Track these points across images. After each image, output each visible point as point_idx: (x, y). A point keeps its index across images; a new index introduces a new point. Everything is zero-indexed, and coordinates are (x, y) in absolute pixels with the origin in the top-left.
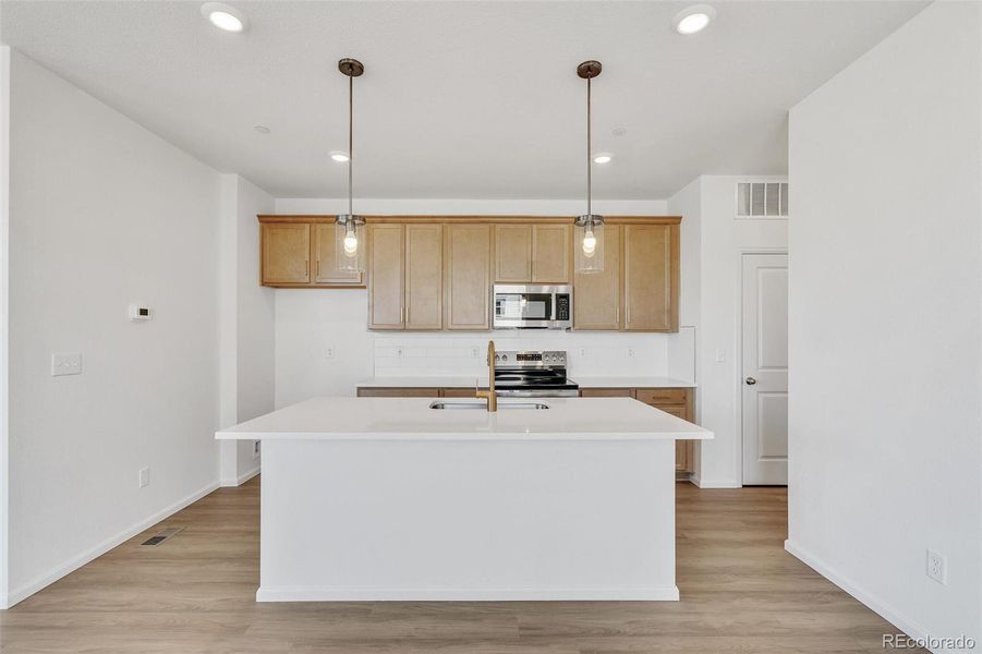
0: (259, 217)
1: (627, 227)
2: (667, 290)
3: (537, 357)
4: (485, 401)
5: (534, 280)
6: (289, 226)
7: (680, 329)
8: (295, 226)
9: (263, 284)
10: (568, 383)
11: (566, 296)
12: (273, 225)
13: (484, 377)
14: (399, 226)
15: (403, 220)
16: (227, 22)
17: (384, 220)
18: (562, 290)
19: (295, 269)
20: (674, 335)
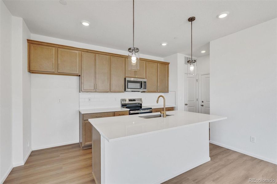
0: (28, 40)
1: (159, 64)
2: (166, 81)
3: (134, 100)
5: (136, 77)
7: (169, 92)
8: (47, 47)
10: (142, 108)
12: (35, 45)
14: (94, 54)
17: (87, 51)
18: (145, 80)
19: (46, 65)
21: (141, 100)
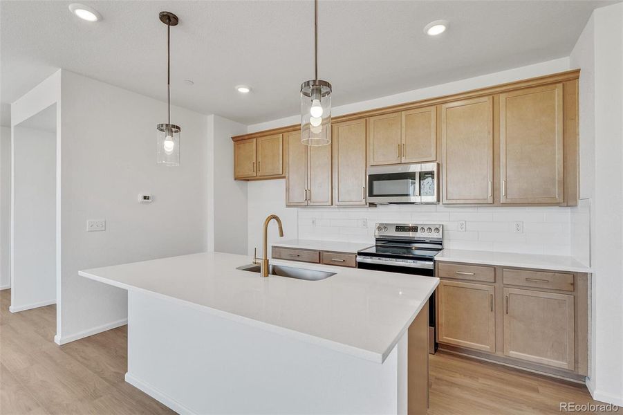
0: (233, 138)
2: (558, 157)
5: (403, 161)
6: (246, 141)
7: (579, 202)
9: (236, 179)
12: (239, 142)
16: (87, 16)
19: (249, 168)
21: (437, 229)
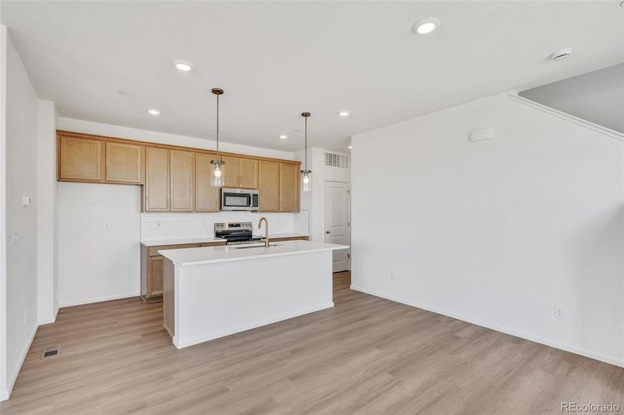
0: (57, 131)
1: (281, 164)
2: (296, 193)
3: (238, 225)
4: (264, 244)
5: (241, 186)
6: (83, 140)
7: (300, 211)
8: (89, 141)
9: (59, 180)
10: (253, 237)
11: (256, 195)
12: (69, 139)
13: (211, 237)
14: (167, 150)
15: (170, 148)
17: (156, 146)
18: (256, 192)
19: (87, 170)
20: (297, 214)
21: (250, 225)
